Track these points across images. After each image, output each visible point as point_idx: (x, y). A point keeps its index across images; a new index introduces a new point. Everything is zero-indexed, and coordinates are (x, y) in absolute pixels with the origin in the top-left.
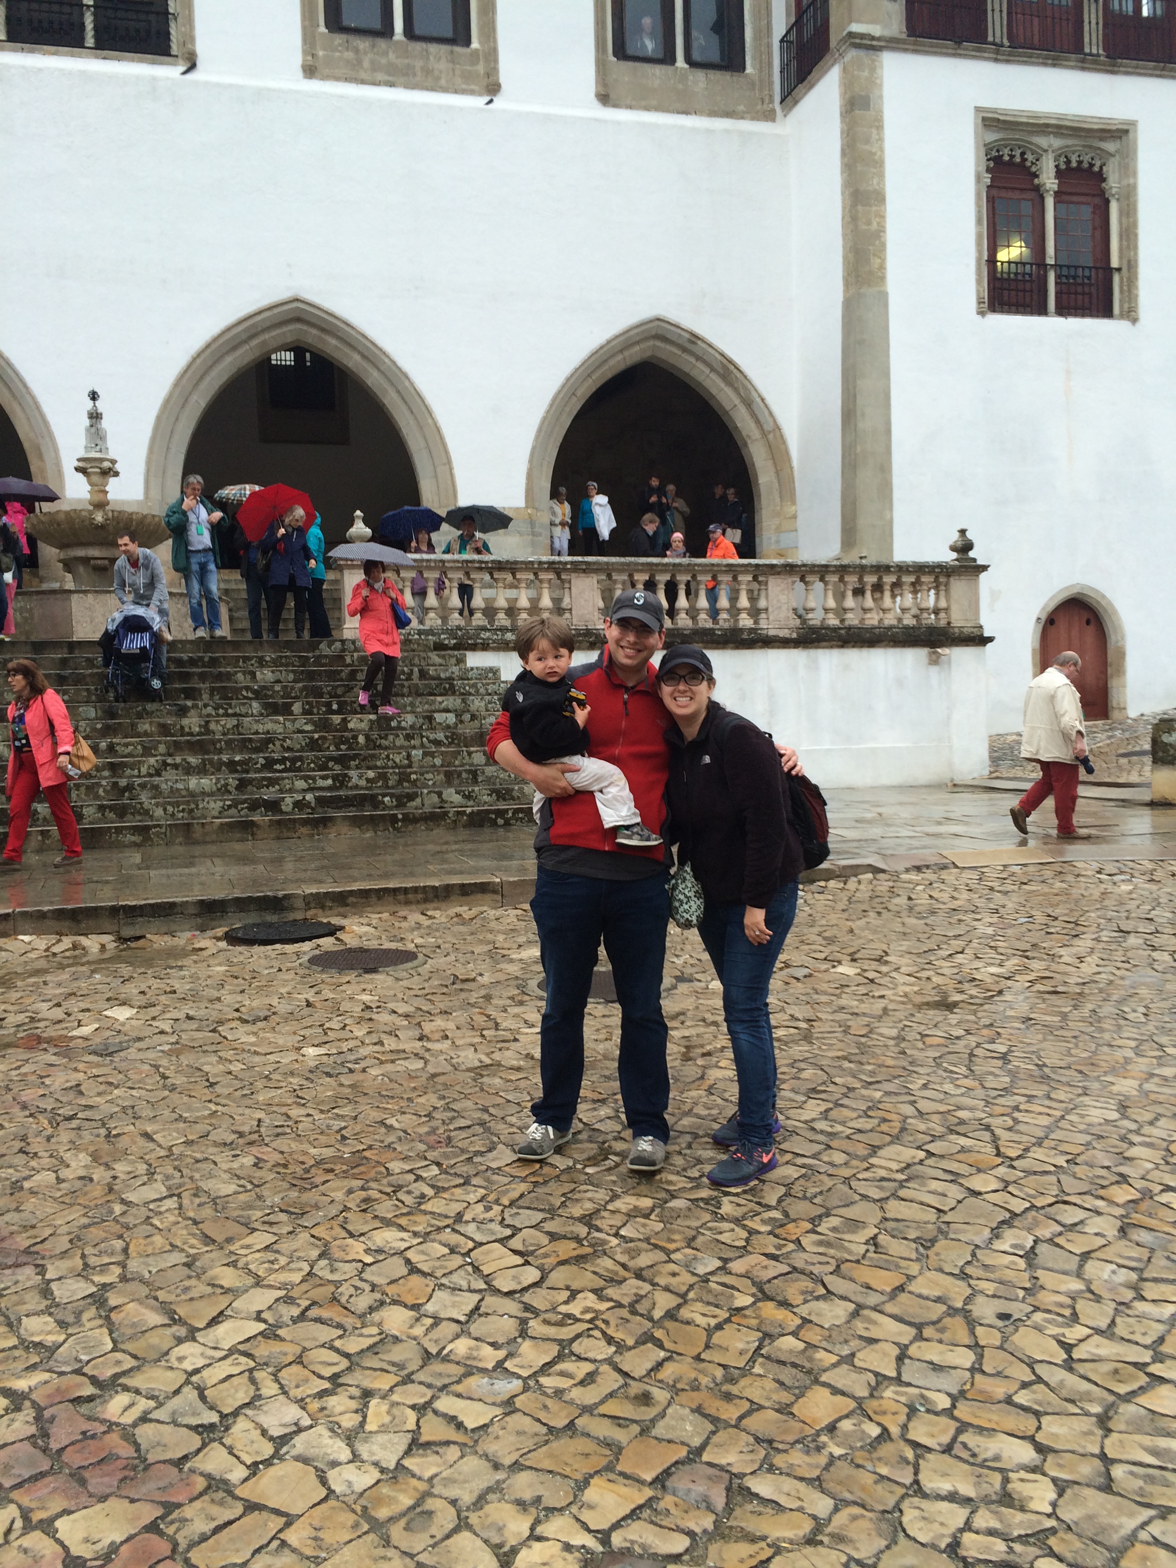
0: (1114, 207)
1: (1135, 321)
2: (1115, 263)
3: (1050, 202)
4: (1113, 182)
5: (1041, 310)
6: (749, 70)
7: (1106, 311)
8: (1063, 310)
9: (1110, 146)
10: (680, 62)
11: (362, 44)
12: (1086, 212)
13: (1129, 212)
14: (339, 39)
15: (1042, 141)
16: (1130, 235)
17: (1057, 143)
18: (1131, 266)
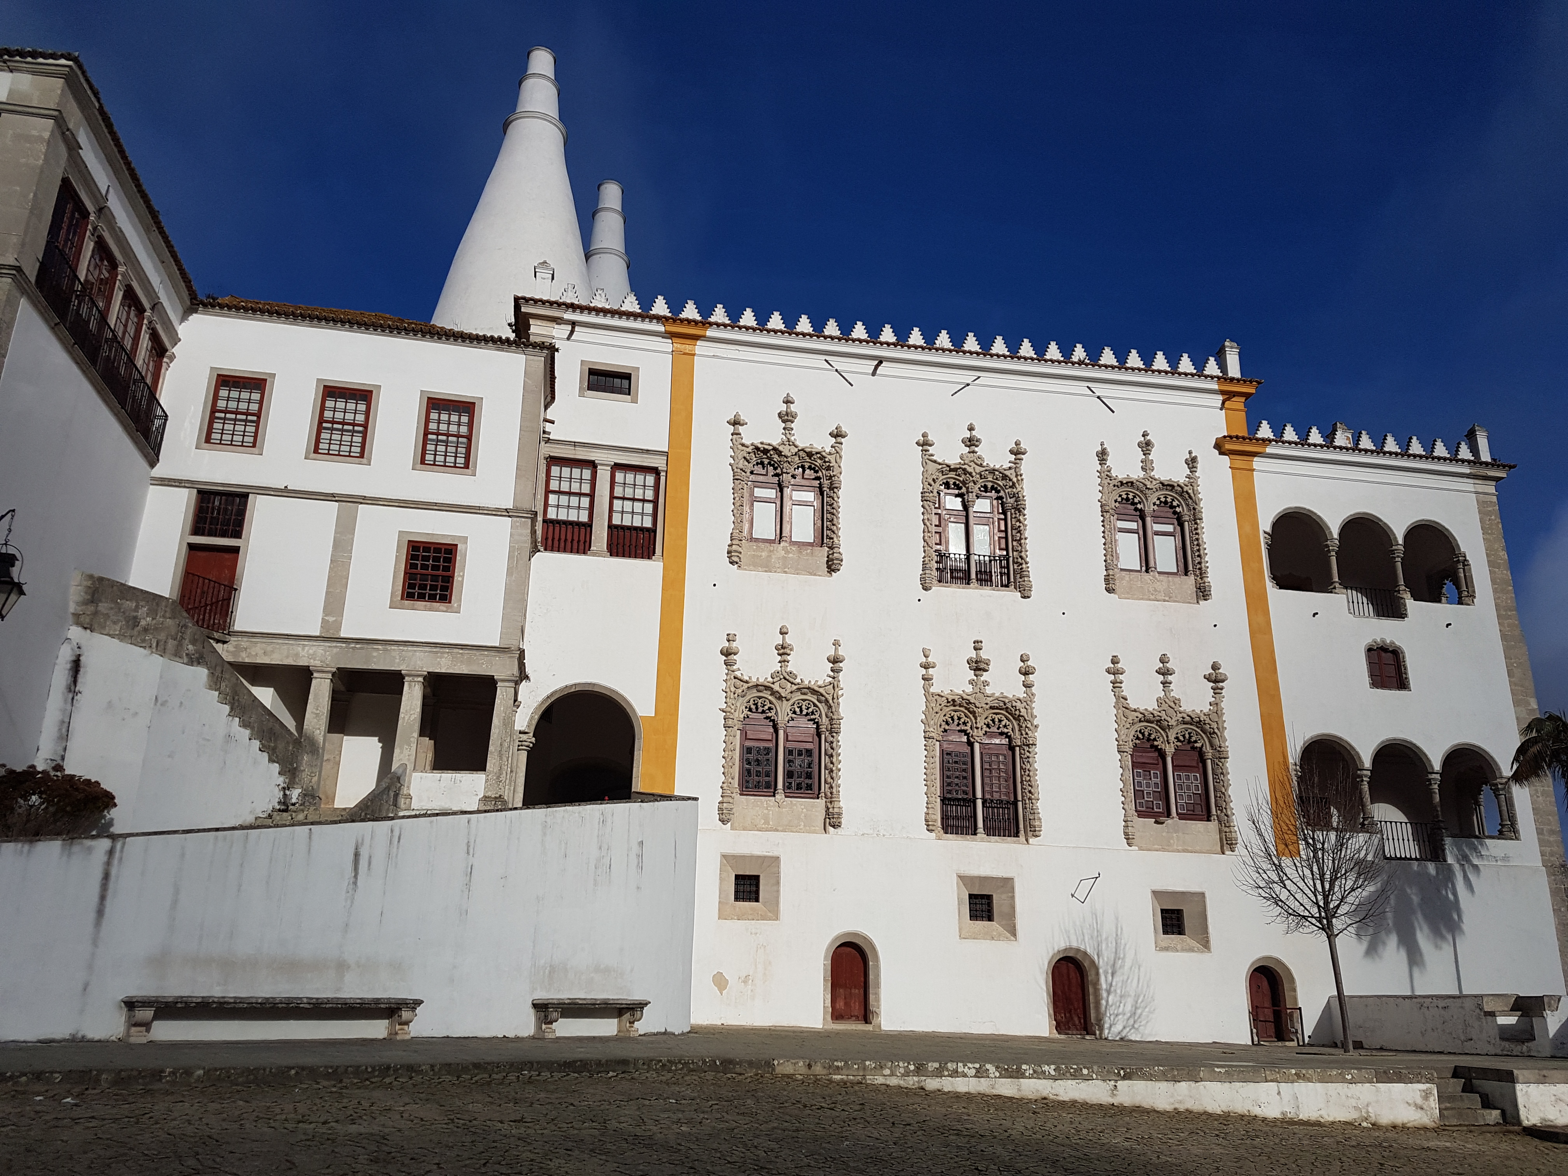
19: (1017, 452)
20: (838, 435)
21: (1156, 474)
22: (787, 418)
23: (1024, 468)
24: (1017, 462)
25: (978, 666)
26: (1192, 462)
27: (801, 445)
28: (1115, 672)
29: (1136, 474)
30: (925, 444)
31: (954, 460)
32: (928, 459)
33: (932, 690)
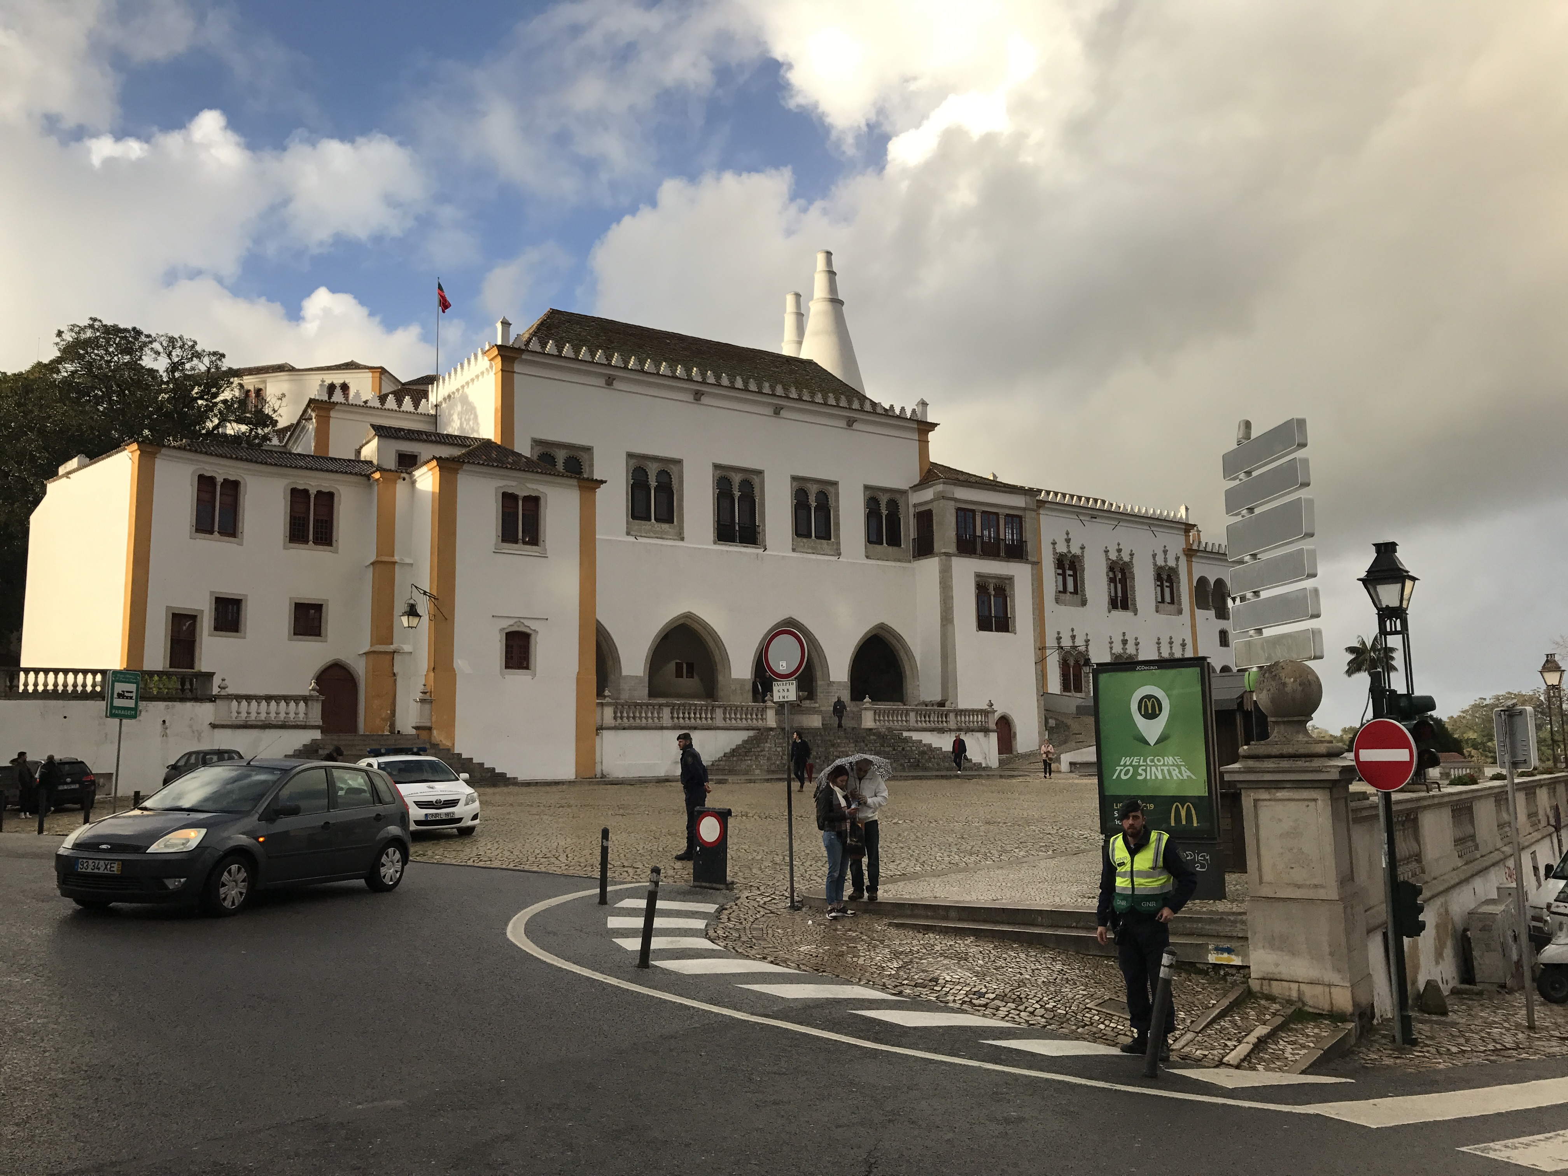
0: (1008, 599)
1: (1015, 634)
2: (1009, 616)
3: (992, 598)
4: (1008, 592)
5: (991, 630)
6: (902, 546)
7: (1007, 631)
8: (997, 630)
9: (1007, 582)
10: (885, 544)
11: (805, 540)
12: (1001, 600)
13: (1013, 601)
14: (799, 539)
15: (990, 580)
16: (1013, 607)
17: (994, 581)
18: (1014, 617)
19: (1132, 555)
20: (1083, 548)
21: (1168, 564)
22: (1068, 541)
23: (1134, 562)
24: (1132, 559)
25: (1125, 642)
26: (1177, 559)
27: (1073, 552)
28: (1159, 643)
29: (1163, 564)
30: (1106, 552)
31: (1114, 558)
32: (1108, 559)
33: (1113, 652)
